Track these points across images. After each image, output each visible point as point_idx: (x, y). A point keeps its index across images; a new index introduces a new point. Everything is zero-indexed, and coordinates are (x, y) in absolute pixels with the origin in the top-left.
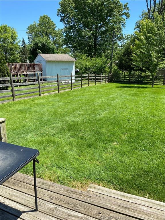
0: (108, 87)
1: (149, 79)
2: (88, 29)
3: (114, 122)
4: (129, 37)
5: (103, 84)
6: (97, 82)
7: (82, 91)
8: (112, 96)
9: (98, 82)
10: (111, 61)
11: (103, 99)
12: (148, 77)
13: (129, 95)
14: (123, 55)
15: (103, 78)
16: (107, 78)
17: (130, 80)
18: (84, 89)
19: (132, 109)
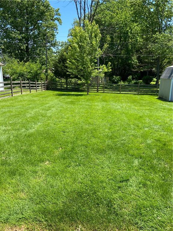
0: (44, 95)
1: (85, 87)
2: (18, 31)
3: (48, 136)
4: (64, 45)
5: (39, 92)
6: (31, 90)
7: (13, 100)
8: (48, 105)
9: (33, 90)
10: (46, 67)
11: (37, 110)
12: (83, 84)
13: (66, 103)
14: (58, 62)
15: (38, 85)
16: (43, 86)
17: (67, 88)
18: (16, 98)
19: (68, 118)
